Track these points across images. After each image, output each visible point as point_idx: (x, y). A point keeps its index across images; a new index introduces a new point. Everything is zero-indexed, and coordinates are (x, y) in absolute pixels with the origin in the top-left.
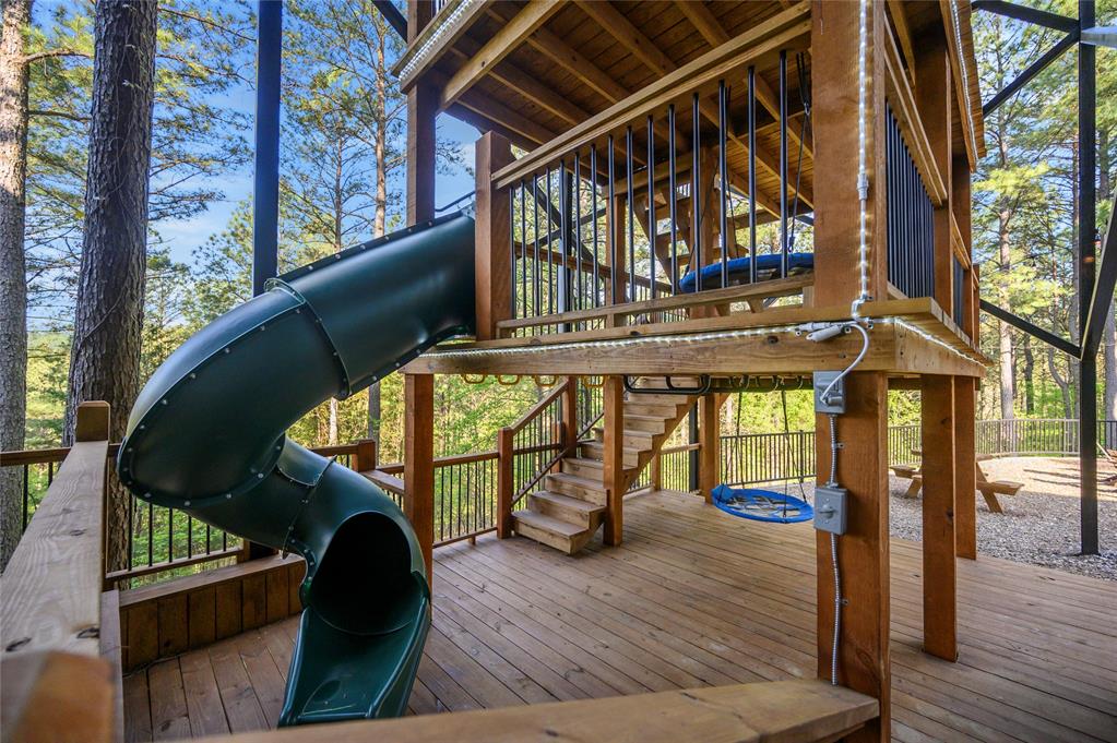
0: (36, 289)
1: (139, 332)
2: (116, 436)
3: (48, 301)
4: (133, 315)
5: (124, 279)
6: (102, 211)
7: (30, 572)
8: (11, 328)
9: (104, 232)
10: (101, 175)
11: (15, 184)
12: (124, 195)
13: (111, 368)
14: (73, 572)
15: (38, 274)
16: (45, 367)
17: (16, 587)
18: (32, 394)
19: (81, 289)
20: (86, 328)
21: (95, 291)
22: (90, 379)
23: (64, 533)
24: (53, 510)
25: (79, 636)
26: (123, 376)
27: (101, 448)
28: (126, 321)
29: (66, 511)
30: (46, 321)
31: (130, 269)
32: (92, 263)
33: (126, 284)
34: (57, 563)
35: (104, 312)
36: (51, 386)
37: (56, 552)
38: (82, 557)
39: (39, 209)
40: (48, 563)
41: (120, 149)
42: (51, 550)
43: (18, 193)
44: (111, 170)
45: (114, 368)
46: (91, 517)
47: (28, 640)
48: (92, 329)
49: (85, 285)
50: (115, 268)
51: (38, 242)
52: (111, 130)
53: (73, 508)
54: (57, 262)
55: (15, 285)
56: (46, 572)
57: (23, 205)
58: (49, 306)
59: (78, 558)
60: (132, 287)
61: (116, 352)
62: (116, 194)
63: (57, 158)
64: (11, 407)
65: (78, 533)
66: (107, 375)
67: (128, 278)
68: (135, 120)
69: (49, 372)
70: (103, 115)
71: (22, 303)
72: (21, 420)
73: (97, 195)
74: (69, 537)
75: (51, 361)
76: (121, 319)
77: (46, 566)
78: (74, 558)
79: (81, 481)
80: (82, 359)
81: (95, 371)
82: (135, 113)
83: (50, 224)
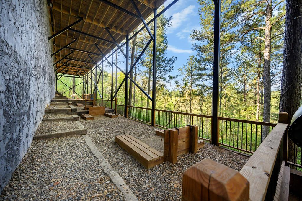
0: (274, 80)
1: (300, 92)
2: (289, 123)
3: (276, 83)
4: (298, 86)
5: (295, 77)
6: (288, 59)
7: (260, 153)
8: (267, 92)
9: (288, 64)
10: (287, 49)
11: (268, 57)
12: (294, 51)
13: (290, 102)
14: (268, 158)
15: (274, 77)
16: (276, 100)
17: (257, 155)
18: (273, 107)
19: (282, 81)
20: (283, 92)
21: (286, 81)
22: (284, 105)
23: (269, 147)
24: (268, 140)
25: (265, 173)
26: (294, 105)
27: (285, 126)
28: (295, 89)
29: (271, 141)
30: (276, 89)
31: (297, 73)
32: (285, 74)
33: (295, 78)
34: (266, 154)
35: (288, 87)
36: (277, 105)
37: (266, 151)
38: (271, 155)
39: (274, 60)
40: (264, 153)
41: (293, 39)
42: (265, 150)
43: (269, 59)
44: (290, 46)
45: (291, 103)
46: (276, 145)
47: (256, 168)
48: (285, 92)
49: (283, 80)
50: (291, 73)
51: (274, 69)
52: (291, 34)
53: (273, 141)
54: (279, 73)
55: (268, 81)
56: (263, 155)
57: (270, 61)
58: (277, 84)
59: (270, 155)
60: (297, 78)
61: (292, 98)
62: (292, 52)
63: (279, 46)
64: (267, 110)
65: (272, 148)
66: (289, 105)
67: (296, 76)
68: (298, 27)
69: (277, 101)
70: (288, 31)
71: (270, 85)
72: (269, 113)
73: (286, 55)
74: (270, 148)
75: (277, 99)
76: (293, 88)
77: (263, 153)
78: (269, 154)
79: (277, 134)
80: (282, 100)
81: (285, 104)
82: (299, 25)
83: (277, 63)
